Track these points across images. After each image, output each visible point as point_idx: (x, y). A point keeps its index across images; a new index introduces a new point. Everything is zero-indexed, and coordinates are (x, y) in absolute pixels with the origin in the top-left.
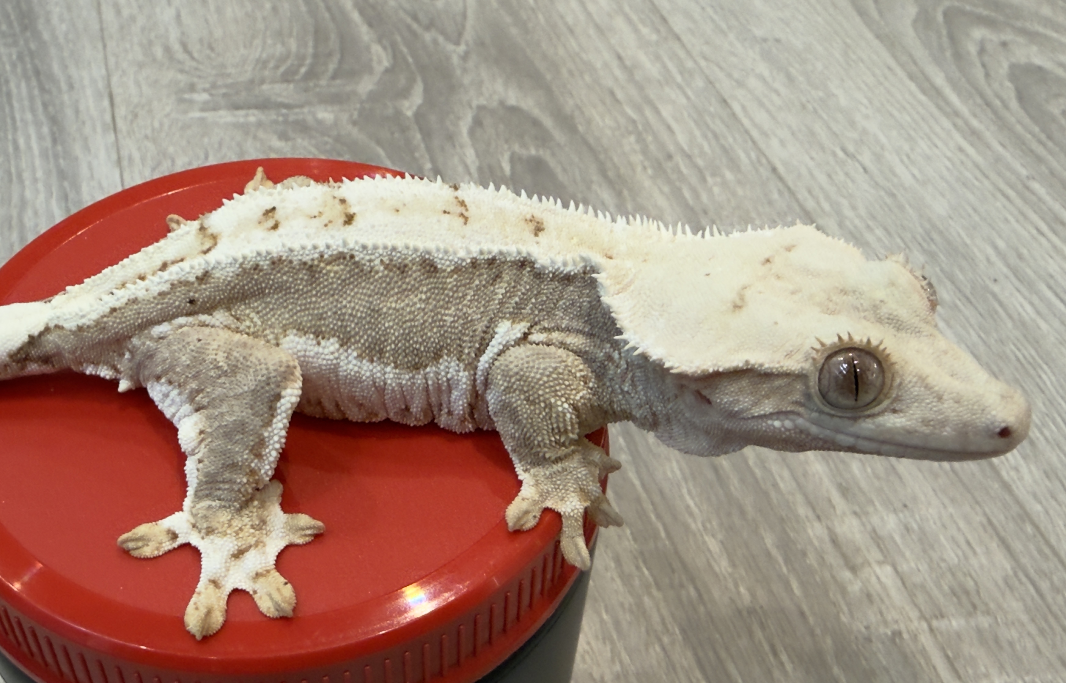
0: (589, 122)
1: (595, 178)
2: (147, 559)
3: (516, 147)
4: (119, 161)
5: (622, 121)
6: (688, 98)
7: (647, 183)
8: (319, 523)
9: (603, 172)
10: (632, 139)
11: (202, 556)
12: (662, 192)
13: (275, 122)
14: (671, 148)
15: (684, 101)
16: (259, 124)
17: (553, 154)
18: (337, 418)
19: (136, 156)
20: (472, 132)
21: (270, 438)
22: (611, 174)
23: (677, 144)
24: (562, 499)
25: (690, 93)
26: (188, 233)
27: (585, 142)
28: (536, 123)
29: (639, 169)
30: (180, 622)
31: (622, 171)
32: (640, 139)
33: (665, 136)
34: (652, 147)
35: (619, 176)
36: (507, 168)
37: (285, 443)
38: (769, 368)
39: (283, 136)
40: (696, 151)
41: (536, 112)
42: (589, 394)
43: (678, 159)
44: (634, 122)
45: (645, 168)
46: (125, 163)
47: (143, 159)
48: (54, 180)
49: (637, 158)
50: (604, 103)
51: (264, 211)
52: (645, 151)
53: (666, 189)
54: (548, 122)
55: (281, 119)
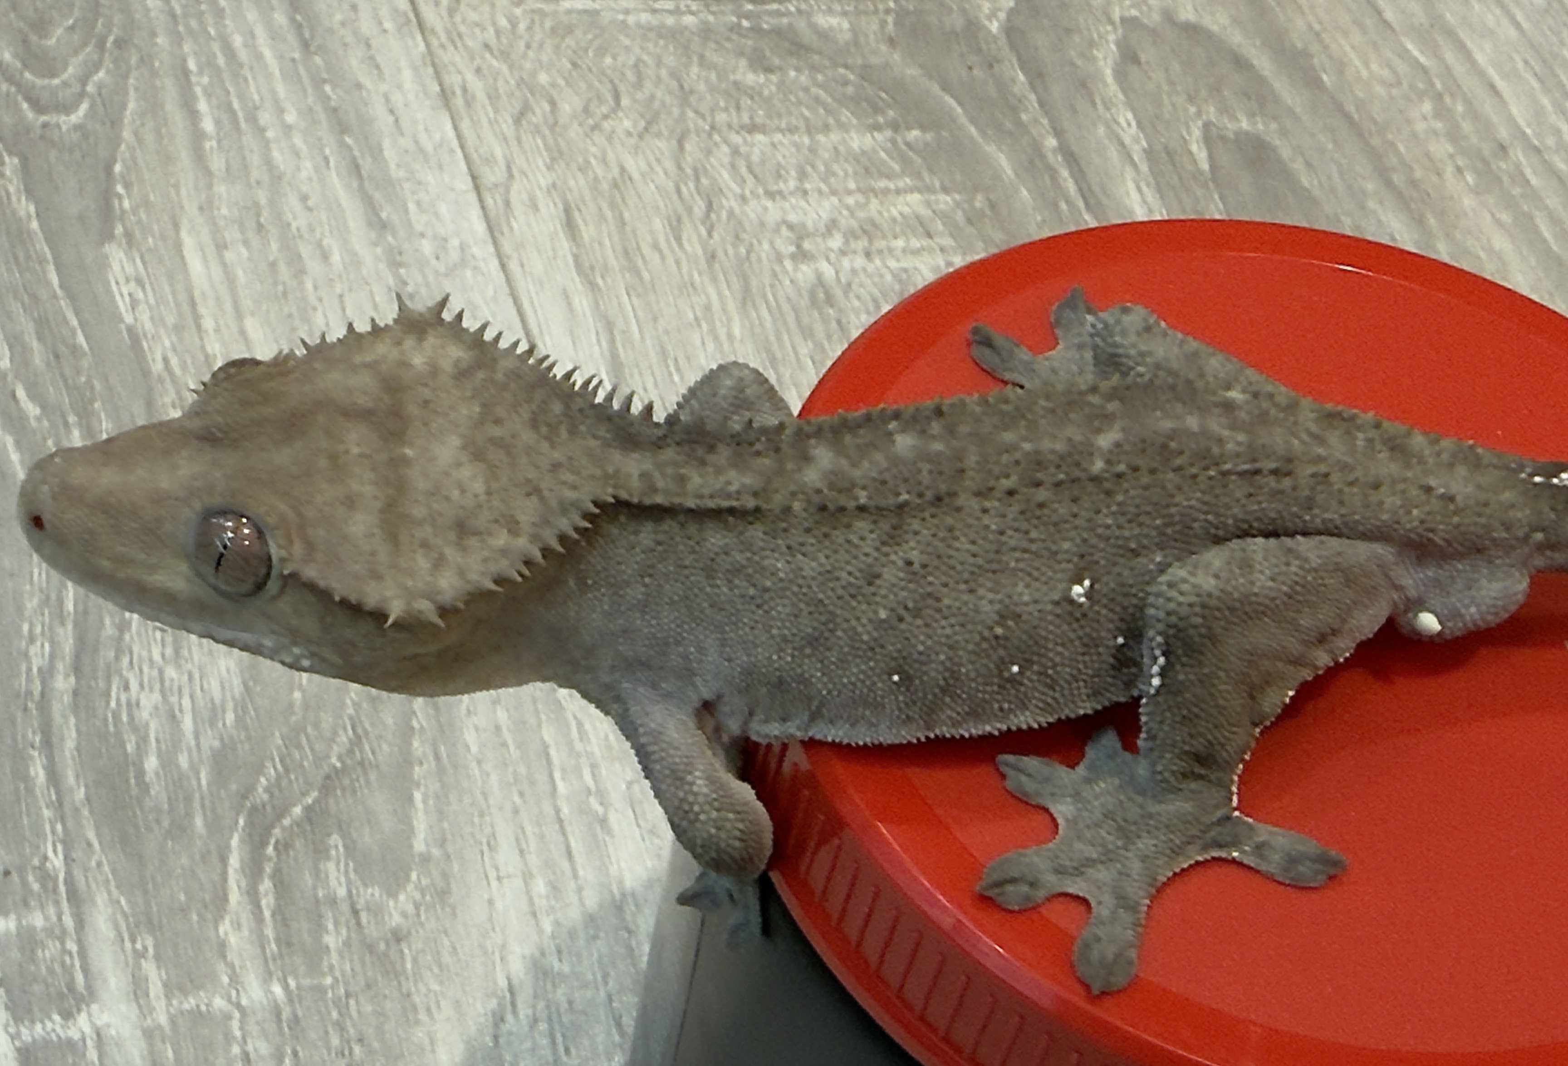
0: (1341, 68)
1: (1370, 186)
3: (1211, 112)
4: (445, 96)
5: (1402, 68)
6: (1517, 25)
7: (1468, 202)
9: (1383, 174)
10: (1427, 107)
12: (1498, 222)
13: (735, 28)
14: (1503, 133)
15: (1513, 33)
16: (706, 32)
17: (1284, 133)
19: (477, 86)
20: (1120, 75)
22: (1397, 179)
23: (1511, 120)
25: (1520, 17)
27: (1340, 108)
28: (1240, 63)
29: (1449, 171)
31: (1418, 174)
32: (1441, 111)
33: (1488, 108)
34: (1467, 127)
35: (1413, 183)
36: (1201, 155)
39: (759, 63)
40: (1550, 141)
41: (1236, 38)
43: (1518, 154)
44: (1425, 70)
45: (1459, 170)
46: (459, 101)
47: (493, 97)
48: (324, 131)
49: (1441, 148)
50: (1363, 29)
52: (1454, 135)
53: (1505, 217)
54: (1263, 63)
55: (745, 23)
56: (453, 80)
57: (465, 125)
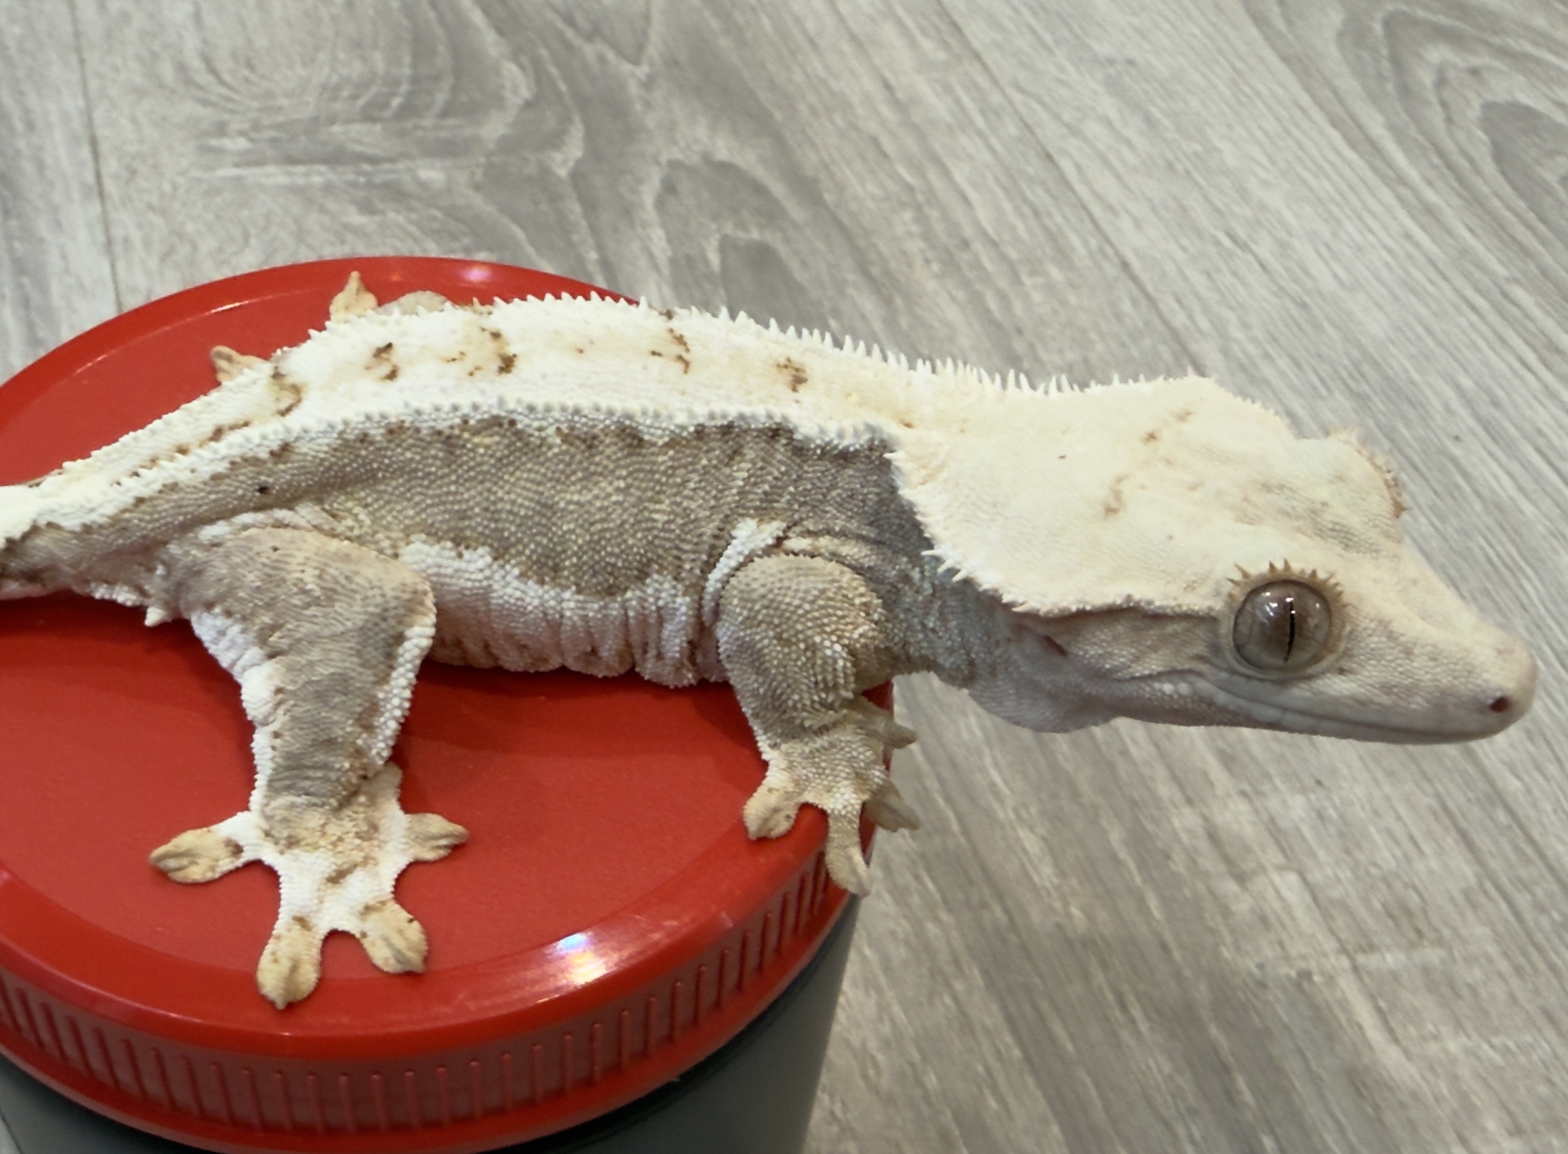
0: (840, 188)
1: (851, 277)
2: (195, 885)
3: (729, 228)
4: (109, 243)
5: (892, 187)
6: (993, 151)
7: (931, 285)
8: (459, 829)
9: (864, 269)
10: (908, 215)
11: (281, 880)
12: (954, 299)
13: (354, 185)
14: (968, 231)
15: (985, 156)
16: (328, 189)
17: (787, 240)
18: (487, 667)
19: (136, 236)
20: (660, 204)
21: (386, 700)
22: (875, 271)
23: (976, 223)
24: (829, 790)
25: (994, 142)
26: (254, 382)
27: (837, 221)
28: (759, 189)
29: (918, 262)
30: (249, 981)
31: (893, 265)
32: (921, 218)
33: (959, 214)
34: (939, 228)
35: (887, 273)
36: (714, 259)
37: (410, 709)
38: (1160, 607)
39: (367, 208)
40: (1006, 237)
41: (759, 172)
42: (873, 630)
43: (978, 246)
44: (910, 189)
45: (927, 261)
46: (118, 249)
47: (147, 244)
48: (6, 274)
49: (914, 246)
50: (864, 159)
51: (374, 351)
52: (928, 236)
53: (960, 295)
54: (778, 189)
55: (362, 180)
56: (117, 232)
57: (121, 266)
